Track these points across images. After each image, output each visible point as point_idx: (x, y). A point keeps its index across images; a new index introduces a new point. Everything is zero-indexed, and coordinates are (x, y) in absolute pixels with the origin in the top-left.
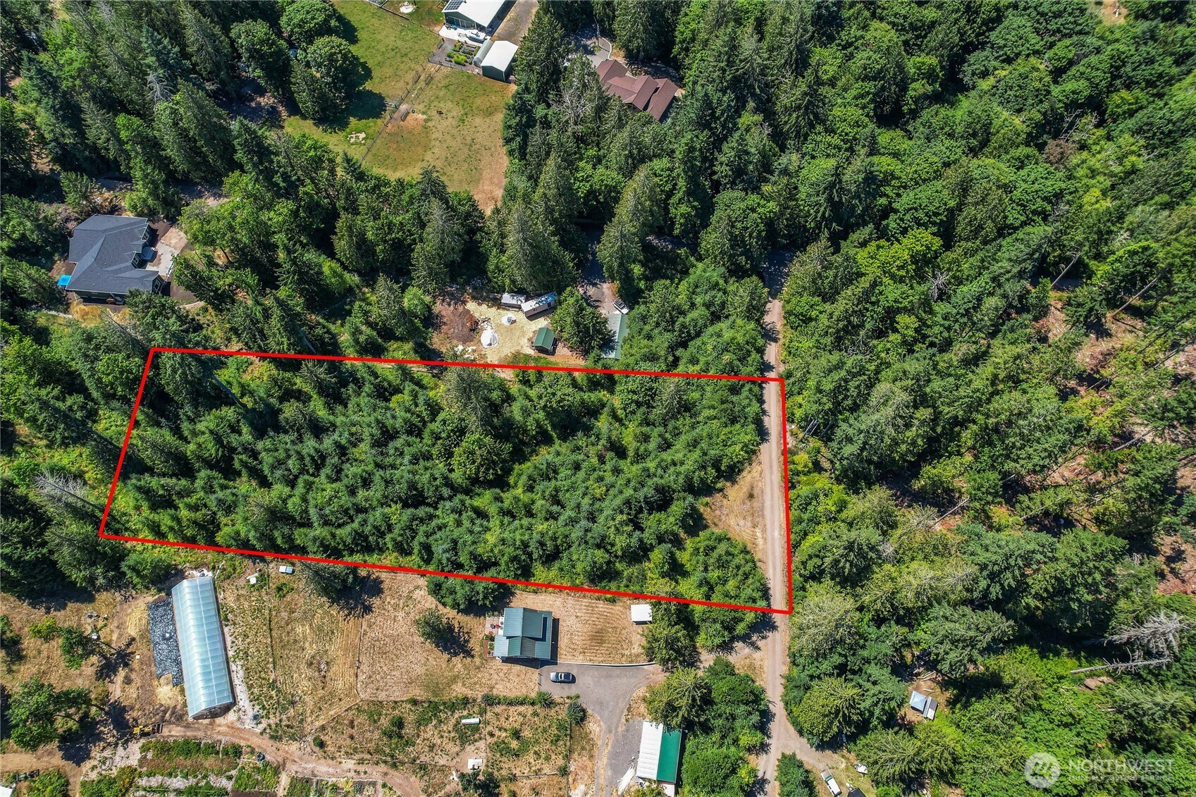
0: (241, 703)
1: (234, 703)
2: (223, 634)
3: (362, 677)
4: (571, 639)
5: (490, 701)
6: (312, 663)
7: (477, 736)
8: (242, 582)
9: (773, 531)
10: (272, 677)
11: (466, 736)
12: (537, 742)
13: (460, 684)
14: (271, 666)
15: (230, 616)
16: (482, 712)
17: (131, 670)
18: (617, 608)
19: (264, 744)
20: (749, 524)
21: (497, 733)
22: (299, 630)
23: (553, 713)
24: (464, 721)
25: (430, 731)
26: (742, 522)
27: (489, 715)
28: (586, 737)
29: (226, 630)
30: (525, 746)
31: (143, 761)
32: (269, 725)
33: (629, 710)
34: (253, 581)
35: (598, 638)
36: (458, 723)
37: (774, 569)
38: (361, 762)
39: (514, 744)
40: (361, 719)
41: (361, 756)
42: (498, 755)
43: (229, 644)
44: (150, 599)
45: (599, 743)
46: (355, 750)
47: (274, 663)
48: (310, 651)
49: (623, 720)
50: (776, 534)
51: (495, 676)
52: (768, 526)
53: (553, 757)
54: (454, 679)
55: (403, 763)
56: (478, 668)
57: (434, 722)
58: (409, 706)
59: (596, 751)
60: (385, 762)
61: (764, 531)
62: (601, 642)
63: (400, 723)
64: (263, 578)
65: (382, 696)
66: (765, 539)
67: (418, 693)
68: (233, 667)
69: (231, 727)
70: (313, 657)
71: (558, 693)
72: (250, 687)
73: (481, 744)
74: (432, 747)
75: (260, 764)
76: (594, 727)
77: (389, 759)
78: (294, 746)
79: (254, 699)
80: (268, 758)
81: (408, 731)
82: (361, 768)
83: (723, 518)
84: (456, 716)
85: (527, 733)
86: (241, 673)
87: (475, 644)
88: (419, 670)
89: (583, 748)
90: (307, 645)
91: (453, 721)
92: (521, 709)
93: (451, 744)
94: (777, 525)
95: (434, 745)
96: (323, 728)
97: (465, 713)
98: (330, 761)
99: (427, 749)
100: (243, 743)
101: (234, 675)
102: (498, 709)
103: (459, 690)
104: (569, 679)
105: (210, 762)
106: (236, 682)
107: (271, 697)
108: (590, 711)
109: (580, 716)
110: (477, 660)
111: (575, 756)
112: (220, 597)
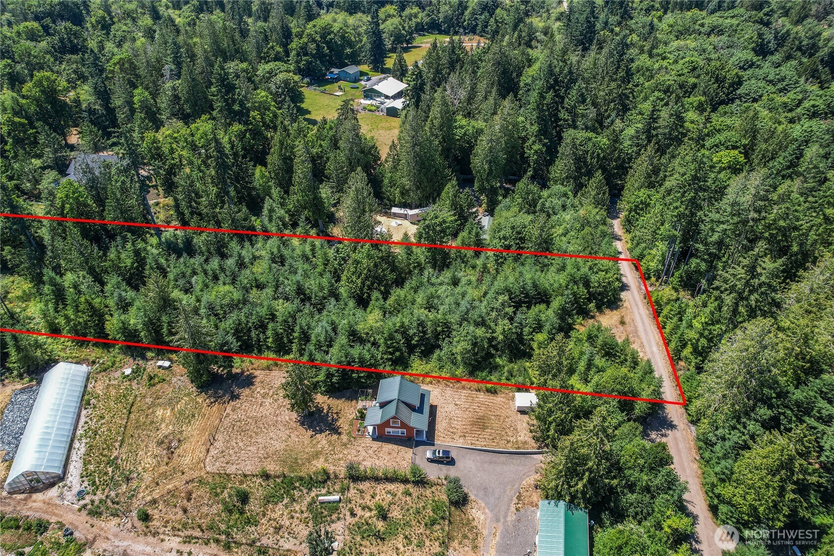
0: (70, 479)
1: (61, 478)
2: (79, 416)
3: (213, 452)
4: (450, 424)
5: (355, 476)
6: (162, 442)
7: (334, 517)
8: (116, 374)
9: (650, 346)
10: (115, 453)
12: (408, 524)
13: (322, 460)
14: (117, 444)
15: (93, 401)
16: (343, 491)
18: (499, 399)
19: (78, 520)
21: (359, 512)
22: (159, 412)
23: (428, 492)
24: (320, 498)
25: (279, 511)
27: (352, 493)
28: (469, 523)
29: (84, 412)
30: (393, 529)
32: (93, 502)
33: (519, 498)
34: (128, 371)
35: (480, 423)
36: (313, 501)
38: (188, 540)
39: (380, 525)
40: (200, 492)
41: (190, 532)
42: (358, 539)
43: (81, 423)
44: (19, 387)
45: (485, 532)
46: (185, 526)
47: (122, 442)
48: (165, 430)
49: (513, 509)
50: (655, 349)
51: (364, 453)
52: (645, 343)
53: (427, 543)
54: (317, 455)
55: (239, 544)
56: (345, 445)
57: (285, 501)
58: (259, 480)
59: (480, 542)
60: (217, 541)
62: (484, 428)
63: (244, 498)
64: (136, 372)
65: (231, 469)
67: (272, 468)
68: (76, 444)
69: (48, 503)
70: (166, 437)
71: (433, 472)
72: (86, 463)
74: (278, 529)
75: (63, 540)
76: (478, 513)
77: (223, 537)
78: (113, 523)
79: (86, 475)
80: (77, 534)
81: (253, 507)
82: (186, 548)
84: (313, 494)
85: (395, 514)
86: (83, 450)
87: (343, 424)
88: (279, 446)
89: (465, 537)
90: (163, 426)
91: (309, 499)
92: (391, 487)
93: (302, 526)
94: (653, 342)
95: (281, 527)
96: (154, 502)
97: (324, 491)
98: (150, 539)
99: (272, 530)
100: (53, 520)
101: (74, 452)
102: (365, 486)
103: (320, 466)
104: (446, 460)
106: (74, 457)
107: (106, 474)
108: (472, 497)
109: (461, 501)
110: (344, 438)
111: (455, 544)
112: (90, 386)
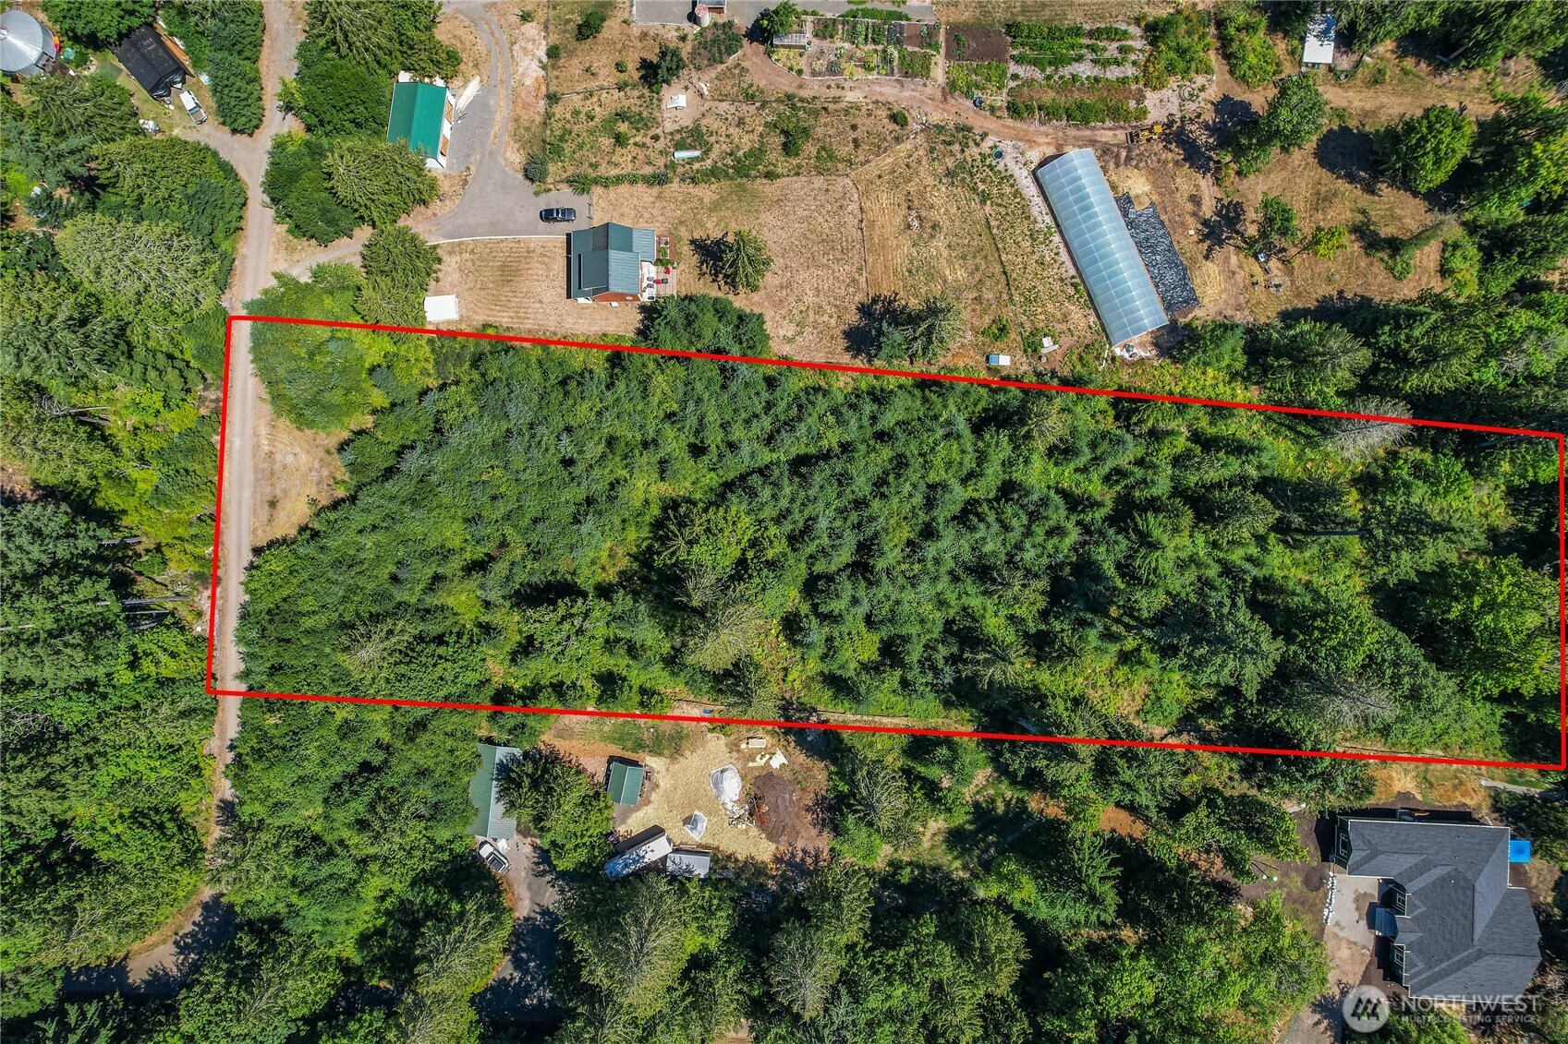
0: (1025, 173)
1: (1034, 173)
2: (1075, 265)
3: (854, 207)
4: (548, 269)
5: (659, 180)
6: (933, 227)
7: (677, 137)
8: (1067, 341)
9: (243, 447)
10: (988, 208)
11: (693, 136)
12: (591, 132)
13: (706, 200)
14: (993, 223)
15: (1071, 291)
16: (672, 166)
17: (1194, 214)
18: (479, 319)
19: (979, 122)
20: (278, 457)
21: (648, 141)
22: (961, 274)
23: (571, 170)
24: (696, 153)
25: (746, 142)
26: (290, 459)
27: (661, 162)
28: (523, 144)
29: (1072, 272)
30: (608, 125)
31: (1140, 98)
32: (977, 145)
33: (465, 182)
34: (1047, 342)
35: (509, 272)
36: (706, 153)
37: (245, 389)
38: (836, 100)
39: (623, 127)
40: (845, 150)
41: (837, 106)
42: (645, 114)
43: (1063, 251)
44: (1198, 312)
45: (506, 138)
46: (847, 112)
47: (989, 227)
48: (939, 244)
49: (473, 168)
51: (654, 211)
53: (568, 116)
54: (715, 207)
55: (779, 101)
56: (682, 223)
57: (740, 153)
58: (779, 170)
59: (511, 126)
60: (802, 100)
61: (257, 447)
62: (504, 268)
63: (789, 148)
64: (1032, 347)
65: (819, 182)
66: (256, 435)
67: (767, 187)
68: (1048, 219)
69: (1032, 143)
70: (933, 236)
71: (563, 197)
72: (1017, 193)
73: (669, 127)
74: (741, 122)
75: (978, 93)
76: (515, 158)
77: (799, 104)
78: (935, 118)
79: (1008, 178)
80: (969, 103)
81: (777, 140)
82: (834, 92)
83: (317, 465)
84: (709, 162)
85: (606, 142)
86: (1035, 211)
87: (690, 259)
88: (768, 218)
89: (527, 129)
90: (945, 254)
91: (713, 155)
92: (614, 172)
93: (714, 127)
95: (738, 125)
96: (898, 140)
97: (696, 166)
98: (881, 99)
99: (747, 120)
100: (1009, 122)
101: (1045, 209)
102: (648, 170)
103: (707, 193)
104: (548, 216)
105: (1049, 97)
106: (1038, 200)
107: (983, 181)
108: (520, 176)
109: (533, 173)
110: (684, 233)
111: (538, 119)
112: (1092, 319)
